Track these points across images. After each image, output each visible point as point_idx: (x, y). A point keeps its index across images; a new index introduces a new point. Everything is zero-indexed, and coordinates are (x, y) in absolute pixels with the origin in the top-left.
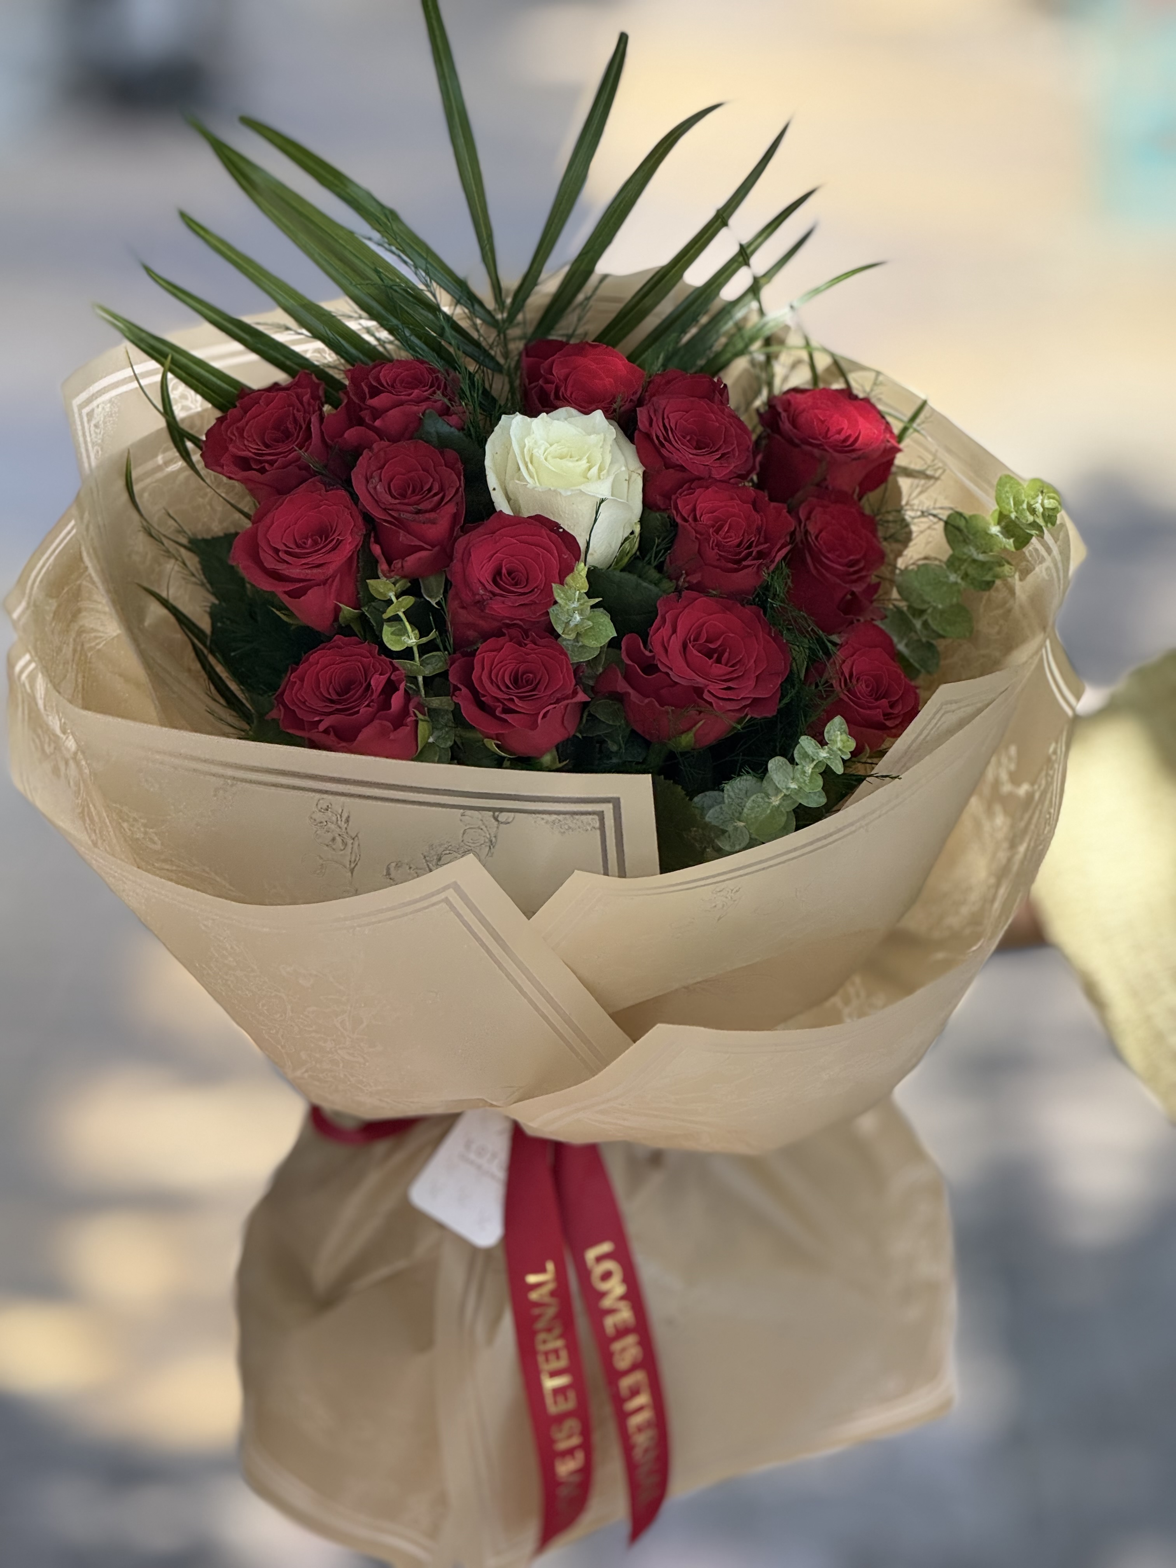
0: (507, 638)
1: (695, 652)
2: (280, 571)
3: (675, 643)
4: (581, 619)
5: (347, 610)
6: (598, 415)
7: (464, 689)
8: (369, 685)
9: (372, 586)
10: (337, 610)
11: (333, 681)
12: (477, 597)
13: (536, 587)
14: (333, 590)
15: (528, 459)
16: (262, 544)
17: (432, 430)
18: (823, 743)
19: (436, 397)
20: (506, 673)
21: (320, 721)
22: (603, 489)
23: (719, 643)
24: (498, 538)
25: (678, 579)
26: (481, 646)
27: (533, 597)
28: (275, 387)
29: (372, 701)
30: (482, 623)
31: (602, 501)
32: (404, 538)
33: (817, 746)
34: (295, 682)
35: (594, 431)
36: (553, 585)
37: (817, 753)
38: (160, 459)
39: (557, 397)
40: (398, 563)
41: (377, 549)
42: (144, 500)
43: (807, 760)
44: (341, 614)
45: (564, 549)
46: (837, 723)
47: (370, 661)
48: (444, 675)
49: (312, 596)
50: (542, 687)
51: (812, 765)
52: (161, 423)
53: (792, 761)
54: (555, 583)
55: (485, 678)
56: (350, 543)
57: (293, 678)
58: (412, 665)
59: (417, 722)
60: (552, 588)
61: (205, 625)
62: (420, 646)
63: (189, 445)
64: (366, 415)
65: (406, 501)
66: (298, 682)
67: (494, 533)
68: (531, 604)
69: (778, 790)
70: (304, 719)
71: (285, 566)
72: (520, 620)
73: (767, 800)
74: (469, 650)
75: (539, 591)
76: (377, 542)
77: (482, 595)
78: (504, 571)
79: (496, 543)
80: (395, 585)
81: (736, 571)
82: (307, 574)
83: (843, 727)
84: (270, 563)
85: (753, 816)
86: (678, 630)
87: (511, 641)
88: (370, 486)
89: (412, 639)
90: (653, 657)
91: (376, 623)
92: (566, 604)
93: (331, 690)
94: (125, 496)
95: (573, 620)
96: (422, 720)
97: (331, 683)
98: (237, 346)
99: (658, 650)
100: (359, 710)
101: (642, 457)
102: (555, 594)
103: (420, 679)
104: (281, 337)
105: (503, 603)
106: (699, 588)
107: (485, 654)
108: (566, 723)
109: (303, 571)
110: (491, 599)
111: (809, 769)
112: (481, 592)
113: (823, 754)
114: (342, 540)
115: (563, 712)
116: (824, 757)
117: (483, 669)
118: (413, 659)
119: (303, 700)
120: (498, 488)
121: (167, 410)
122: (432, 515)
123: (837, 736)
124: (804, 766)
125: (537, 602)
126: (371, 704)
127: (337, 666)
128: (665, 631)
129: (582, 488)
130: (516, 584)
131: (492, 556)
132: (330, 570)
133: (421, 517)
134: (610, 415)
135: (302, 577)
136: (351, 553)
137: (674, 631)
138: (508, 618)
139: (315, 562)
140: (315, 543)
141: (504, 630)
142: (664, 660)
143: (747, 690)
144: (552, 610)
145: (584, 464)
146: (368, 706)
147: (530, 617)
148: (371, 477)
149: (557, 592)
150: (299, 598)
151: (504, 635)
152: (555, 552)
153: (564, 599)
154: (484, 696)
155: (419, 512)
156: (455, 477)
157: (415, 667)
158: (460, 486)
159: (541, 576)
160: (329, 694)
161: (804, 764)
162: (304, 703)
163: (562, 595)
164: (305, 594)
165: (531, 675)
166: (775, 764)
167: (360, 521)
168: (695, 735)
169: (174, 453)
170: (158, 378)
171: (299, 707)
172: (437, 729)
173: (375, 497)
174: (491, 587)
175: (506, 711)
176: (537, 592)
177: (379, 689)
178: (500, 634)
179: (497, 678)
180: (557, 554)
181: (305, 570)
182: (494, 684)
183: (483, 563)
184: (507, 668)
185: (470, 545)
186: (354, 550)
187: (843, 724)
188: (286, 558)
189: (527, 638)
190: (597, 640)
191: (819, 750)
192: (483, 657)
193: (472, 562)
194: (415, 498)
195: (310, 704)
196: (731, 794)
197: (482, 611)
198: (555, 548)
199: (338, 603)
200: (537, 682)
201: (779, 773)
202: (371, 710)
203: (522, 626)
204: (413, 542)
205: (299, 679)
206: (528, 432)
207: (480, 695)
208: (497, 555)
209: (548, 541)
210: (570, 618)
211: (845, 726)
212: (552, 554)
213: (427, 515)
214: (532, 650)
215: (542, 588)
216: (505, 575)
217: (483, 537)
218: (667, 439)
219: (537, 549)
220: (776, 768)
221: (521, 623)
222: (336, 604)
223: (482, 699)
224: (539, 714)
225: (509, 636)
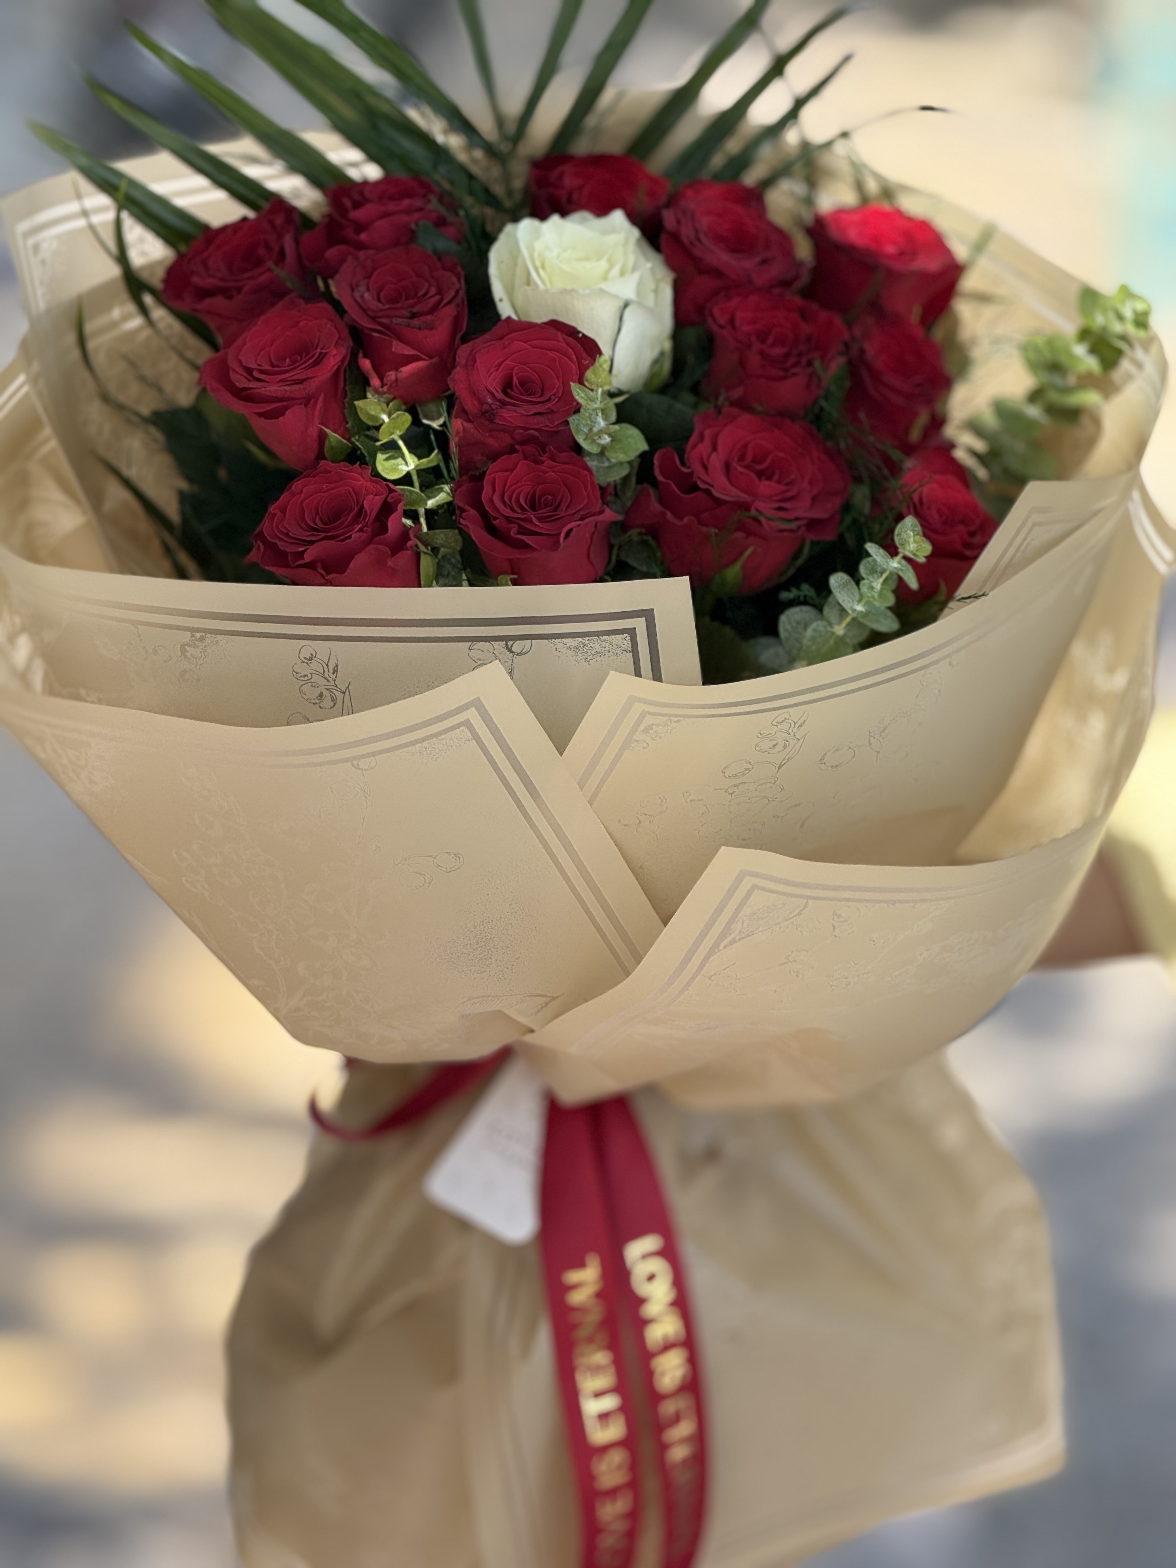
0: (520, 455)
1: (740, 469)
2: (256, 391)
3: (716, 461)
4: (607, 425)
5: (334, 437)
6: (618, 217)
7: (473, 512)
8: (362, 507)
9: (361, 409)
10: (322, 437)
11: (320, 512)
12: (485, 407)
13: (554, 395)
14: (317, 413)
15: (538, 264)
16: (232, 364)
17: (429, 248)
18: (892, 550)
19: (430, 207)
20: (522, 493)
21: (306, 550)
22: (627, 289)
23: (767, 463)
24: (507, 342)
25: (717, 398)
26: (491, 467)
27: (550, 405)
28: (245, 219)
29: (366, 526)
30: (491, 441)
31: (626, 305)
32: (398, 348)
33: (886, 555)
34: (275, 515)
35: (613, 231)
36: (572, 384)
37: (887, 562)
39: (570, 201)
40: (391, 375)
41: (366, 364)
43: (875, 576)
44: (327, 443)
45: (585, 355)
46: (910, 524)
47: (363, 484)
48: (449, 507)
49: (293, 416)
50: (563, 506)
51: (881, 580)
52: (114, 271)
53: (858, 580)
54: (574, 382)
55: (496, 499)
56: (335, 357)
57: (274, 509)
58: (411, 492)
59: (418, 555)
60: (570, 385)
62: (420, 472)
64: (349, 233)
65: (399, 305)
66: (279, 513)
67: (501, 339)
68: (548, 413)
69: (843, 611)
70: (288, 550)
71: (259, 384)
72: (535, 429)
73: (829, 629)
74: (478, 474)
75: (557, 399)
76: (366, 356)
77: (490, 405)
78: (515, 380)
79: (505, 348)
80: (388, 405)
81: (783, 378)
82: (285, 391)
83: (916, 529)
84: (241, 381)
85: (814, 648)
86: (720, 447)
87: (525, 459)
88: (357, 295)
89: (409, 463)
90: (691, 474)
91: (368, 453)
92: (589, 404)
93: (318, 521)
95: (597, 426)
96: (425, 553)
97: (317, 513)
98: (201, 181)
99: (697, 468)
100: (351, 535)
101: (671, 263)
102: (575, 393)
103: (422, 511)
104: (252, 172)
105: (515, 411)
106: (742, 405)
107: (494, 472)
108: (592, 556)
109: (282, 388)
110: (501, 408)
111: (878, 585)
112: (490, 401)
113: (895, 564)
114: (326, 354)
115: (589, 541)
116: (896, 568)
117: (494, 491)
118: (412, 485)
119: (285, 531)
120: (505, 299)
121: (122, 258)
122: (429, 318)
123: (909, 537)
124: (871, 582)
125: (555, 410)
126: (365, 528)
127: (323, 494)
128: (704, 447)
129: (604, 286)
130: (530, 395)
131: (501, 363)
132: (312, 386)
133: (416, 322)
134: (633, 218)
135: (279, 394)
136: (336, 367)
137: (714, 448)
138: (522, 428)
139: (296, 377)
140: (294, 362)
141: (517, 447)
142: (705, 477)
143: (803, 509)
145: (603, 264)
146: (361, 530)
147: (547, 426)
148: (357, 285)
149: (578, 392)
150: (277, 418)
151: (517, 451)
152: (574, 357)
153: (585, 400)
154: (495, 518)
155: (414, 316)
156: (454, 279)
157: (415, 495)
158: (461, 288)
159: (558, 383)
160: (316, 524)
161: (871, 579)
162: (287, 535)
163: (583, 395)
164: (283, 414)
165: (550, 497)
166: (837, 580)
167: (346, 333)
168: (744, 567)
170: (110, 215)
171: (281, 540)
173: (363, 305)
174: (500, 396)
175: (522, 531)
176: (554, 400)
177: (374, 514)
178: (512, 450)
179: (510, 501)
180: (575, 360)
181: (283, 387)
182: (507, 506)
183: (491, 371)
184: (522, 490)
185: (475, 351)
186: (340, 364)
187: (916, 526)
188: (262, 376)
189: (544, 454)
190: (625, 453)
191: (888, 560)
192: (494, 479)
193: (477, 369)
194: (411, 301)
195: (294, 534)
196: (788, 627)
197: (492, 422)
198: (573, 353)
199: (323, 427)
200: (557, 503)
201: (842, 592)
202: (364, 535)
203: (537, 438)
204: (408, 351)
205: (281, 512)
206: (537, 235)
207: (492, 518)
208: (506, 362)
209: (565, 346)
210: (593, 424)
211: (919, 528)
212: (571, 360)
213: (423, 318)
214: (550, 468)
215: (560, 395)
216: (516, 386)
217: (489, 343)
218: (699, 240)
219: (551, 354)
220: (839, 586)
221: (537, 434)
222: (321, 429)
223: (494, 522)
224: (559, 534)
225: (523, 453)
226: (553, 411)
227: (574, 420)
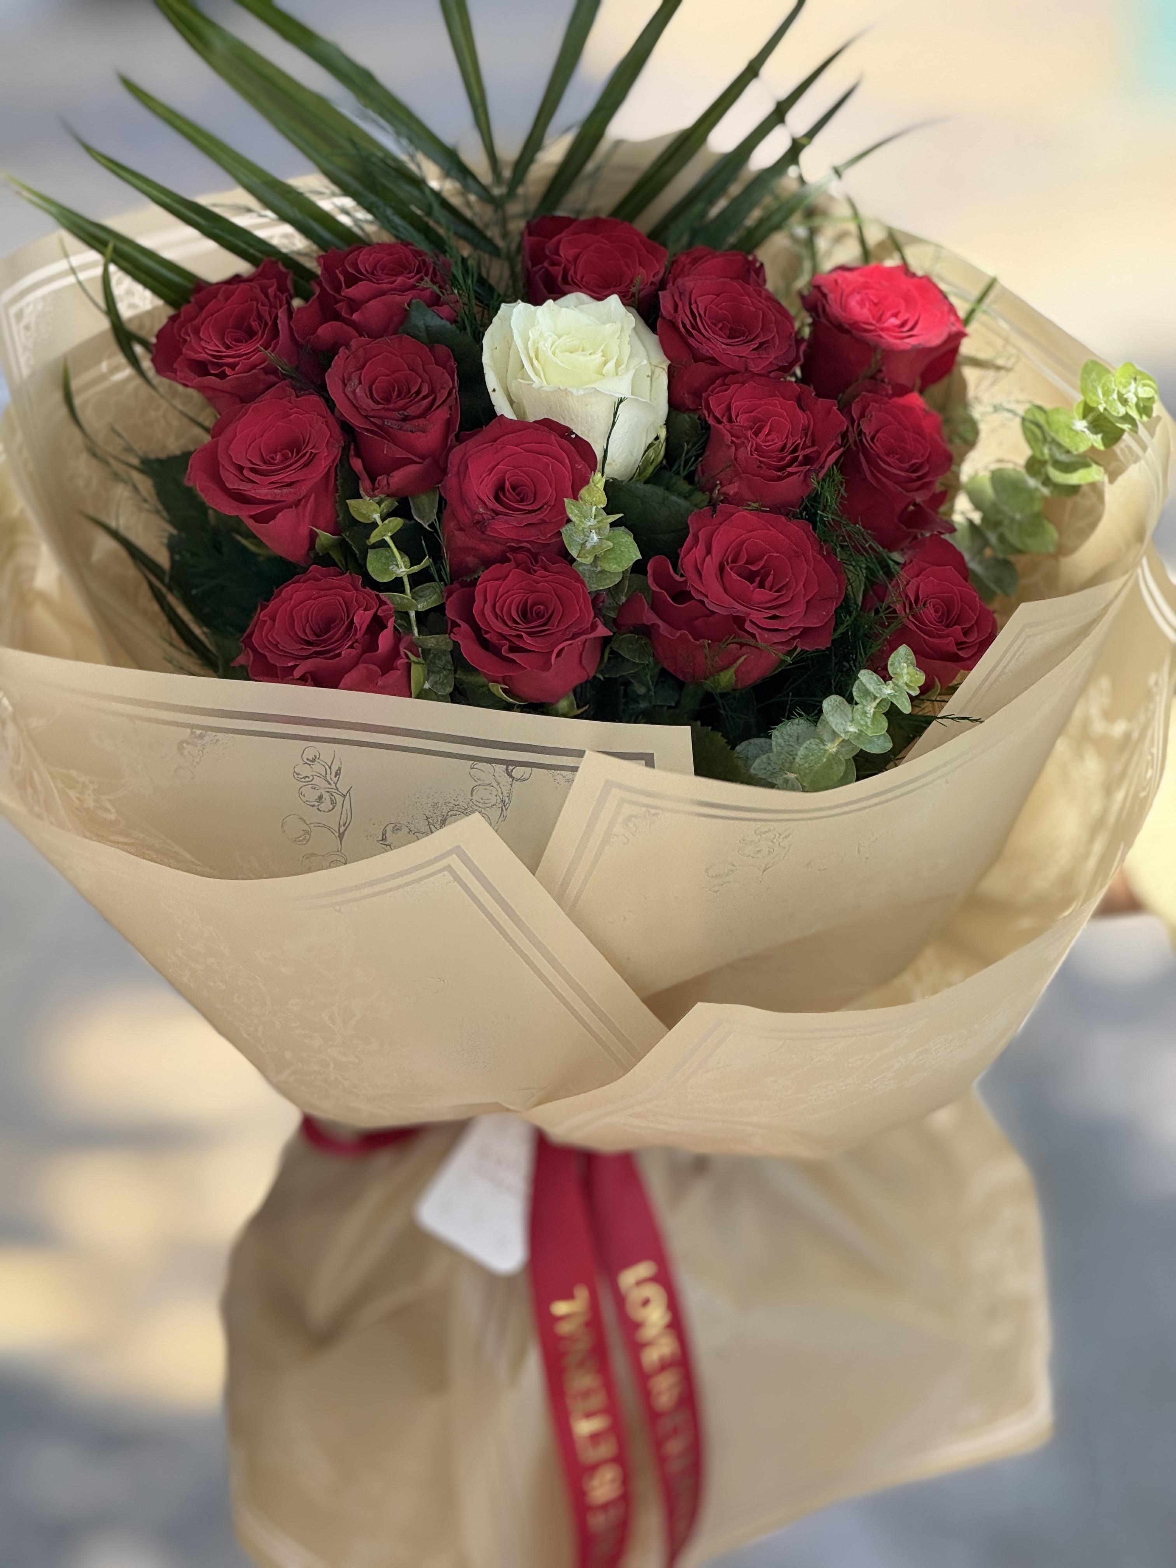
0: (513, 563)
1: (734, 576)
2: (246, 493)
3: (710, 565)
4: (600, 540)
5: (324, 537)
6: (614, 301)
7: (464, 626)
8: (352, 622)
9: (354, 507)
10: (313, 536)
11: (310, 619)
12: (477, 517)
13: (546, 503)
14: (307, 513)
15: (532, 355)
16: (223, 460)
17: (420, 324)
18: (886, 677)
19: (423, 285)
20: (514, 603)
21: (296, 666)
22: (621, 387)
23: (762, 564)
24: (499, 447)
25: (711, 491)
26: (483, 575)
27: (543, 515)
28: (237, 279)
29: (356, 641)
30: (482, 546)
31: (621, 401)
32: (389, 450)
33: (880, 681)
34: (265, 622)
35: (609, 319)
36: (565, 500)
37: (880, 689)
38: (104, 366)
39: (565, 281)
40: (382, 479)
41: (357, 464)
42: (87, 415)
43: (869, 698)
44: (317, 541)
45: (578, 459)
46: (903, 653)
47: (353, 594)
48: (440, 609)
49: (283, 520)
50: (555, 620)
51: (874, 704)
52: (104, 324)
53: (851, 700)
54: (567, 497)
55: (488, 611)
56: (326, 457)
57: (263, 617)
58: (402, 598)
59: (409, 666)
60: (564, 502)
61: (163, 558)
62: (411, 576)
63: (138, 349)
64: (342, 308)
65: (391, 406)
66: (269, 622)
67: (495, 441)
68: (540, 524)
69: (835, 735)
70: (278, 665)
71: (250, 486)
72: (527, 542)
73: (822, 747)
74: (469, 580)
75: (550, 508)
76: (358, 455)
77: (482, 514)
78: (507, 484)
79: (497, 452)
80: (380, 506)
81: (780, 479)
82: (276, 495)
83: (910, 657)
84: (233, 484)
85: (807, 765)
86: (714, 550)
87: (517, 567)
88: (349, 390)
89: (402, 568)
90: (685, 582)
91: (359, 550)
92: (582, 522)
93: (308, 631)
94: (64, 411)
95: (590, 540)
96: (415, 663)
97: (307, 621)
98: (191, 232)
99: (691, 574)
100: (341, 652)
101: (667, 349)
102: (568, 511)
103: (412, 614)
104: (242, 221)
105: (507, 523)
106: (737, 501)
107: (487, 583)
108: (584, 662)
109: (271, 491)
110: (493, 519)
111: (871, 709)
112: (481, 510)
113: (887, 690)
114: (316, 454)
115: (581, 648)
116: (889, 694)
117: (486, 601)
118: (403, 591)
119: (274, 642)
120: (498, 389)
121: (111, 309)
122: (422, 421)
123: (903, 669)
124: (864, 706)
125: (547, 520)
126: (355, 645)
127: (314, 601)
128: (699, 551)
129: (598, 386)
130: (522, 500)
131: (494, 467)
132: (304, 489)
133: (408, 425)
134: (627, 300)
135: (270, 498)
136: (327, 469)
137: (709, 552)
138: (513, 540)
139: (286, 480)
140: (285, 458)
141: (509, 555)
142: (698, 585)
143: (796, 619)
144: (565, 530)
145: (598, 358)
146: (351, 647)
147: (539, 539)
148: (349, 379)
149: (571, 508)
150: (268, 522)
151: (509, 560)
152: (567, 461)
153: (579, 517)
154: (487, 632)
155: (405, 419)
156: (447, 376)
157: (406, 601)
158: (454, 387)
159: (551, 490)
160: (306, 634)
161: (865, 703)
162: (277, 647)
163: (576, 511)
164: (273, 518)
165: (542, 607)
166: (831, 704)
167: (337, 430)
168: (736, 672)
169: (121, 359)
170: (99, 271)
171: (270, 651)
172: (433, 672)
173: (354, 402)
174: (493, 504)
175: (514, 649)
176: (546, 509)
177: (364, 627)
178: (504, 559)
179: (502, 611)
180: (569, 464)
181: (273, 490)
182: (499, 619)
183: (483, 476)
184: (514, 599)
185: (467, 456)
186: (331, 464)
187: (910, 655)
188: (251, 476)
189: (537, 563)
190: (618, 563)
191: (882, 686)
192: (486, 587)
193: (469, 476)
194: (401, 403)
195: (283, 646)
196: (780, 741)
197: (483, 533)
198: (566, 457)
199: (314, 528)
200: (549, 614)
201: (835, 715)
202: (354, 652)
203: (529, 549)
204: (400, 454)
205: (270, 618)
206: (532, 322)
207: (483, 632)
208: (499, 466)
209: (558, 449)
210: (586, 538)
211: (912, 657)
212: (563, 464)
213: (415, 422)
214: (542, 577)
215: (552, 504)
216: (508, 491)
217: (481, 447)
218: (695, 327)
219: (545, 459)
220: (832, 709)
221: (529, 546)
222: (311, 529)
223: (486, 636)
224: (552, 651)
225: (515, 561)
226: (545, 522)
227: (566, 530)
